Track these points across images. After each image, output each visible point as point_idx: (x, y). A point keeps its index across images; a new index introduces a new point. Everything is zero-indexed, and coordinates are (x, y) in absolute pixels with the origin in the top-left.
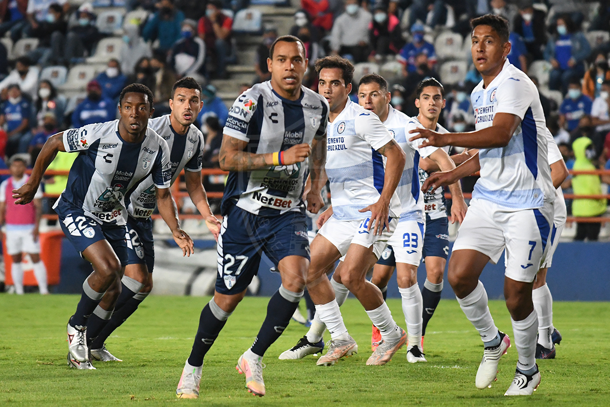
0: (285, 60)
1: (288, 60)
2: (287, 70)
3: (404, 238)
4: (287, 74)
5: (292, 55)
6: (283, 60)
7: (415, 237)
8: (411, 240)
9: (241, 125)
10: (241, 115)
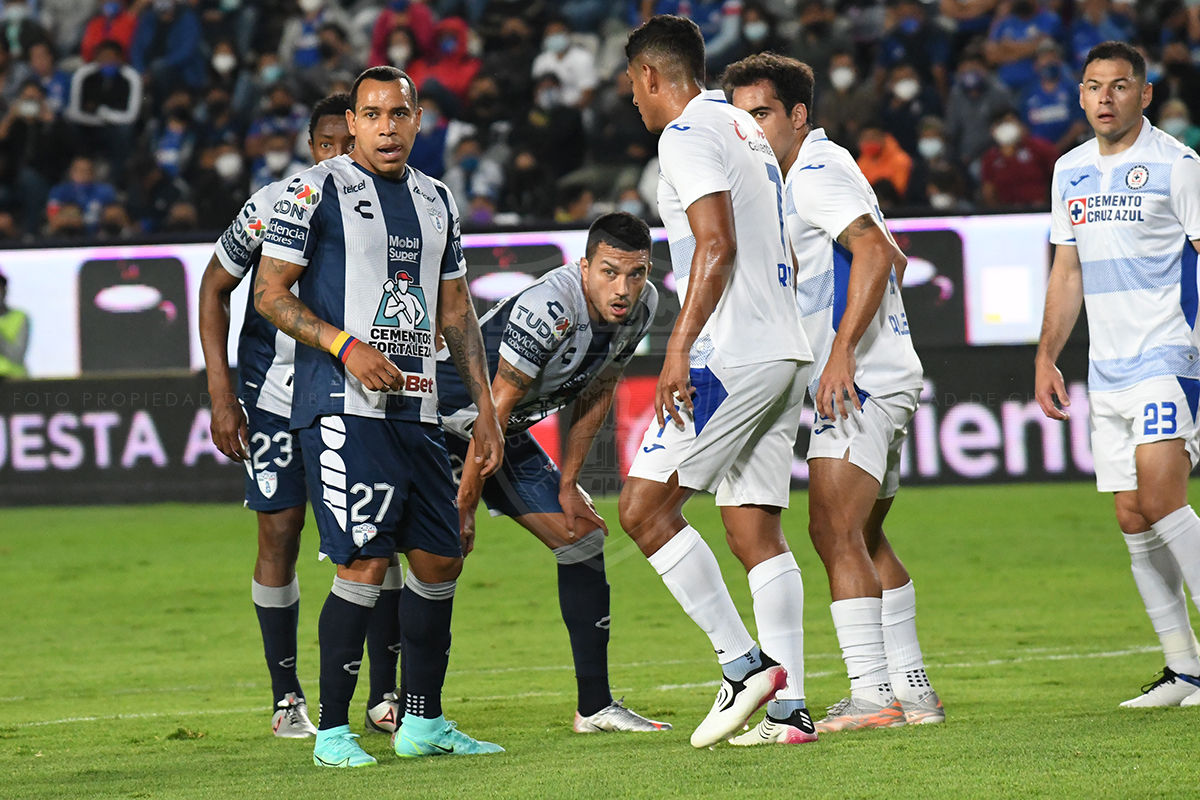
0: (378, 114)
1: (384, 116)
2: (382, 134)
3: (1146, 414)
4: (384, 142)
5: (390, 104)
6: (374, 116)
7: (1169, 411)
8: (1160, 418)
9: (293, 234)
10: (292, 215)
